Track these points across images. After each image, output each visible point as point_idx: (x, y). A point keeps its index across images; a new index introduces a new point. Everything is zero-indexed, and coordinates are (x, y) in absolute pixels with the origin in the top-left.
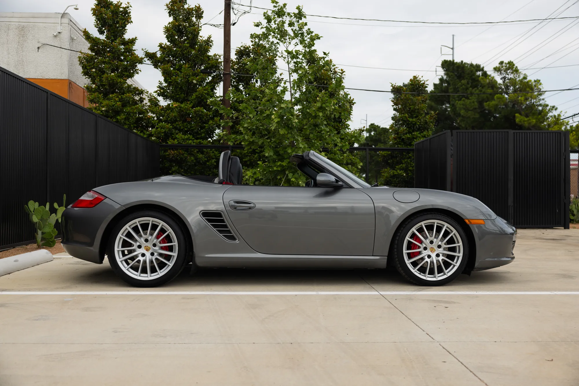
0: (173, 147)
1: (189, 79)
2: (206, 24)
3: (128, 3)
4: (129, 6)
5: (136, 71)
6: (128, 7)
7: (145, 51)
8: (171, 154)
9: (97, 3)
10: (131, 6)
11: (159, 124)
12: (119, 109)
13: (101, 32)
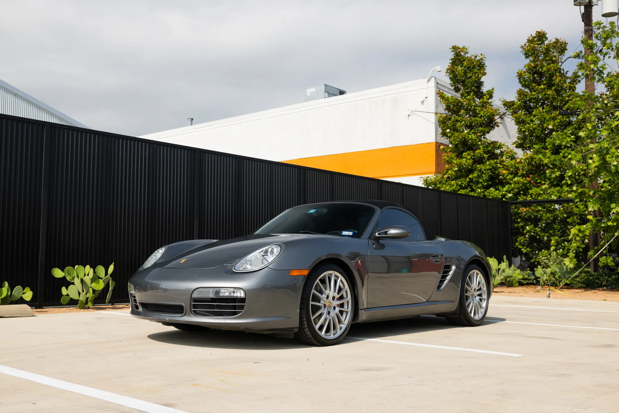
0: (526, 204)
1: (544, 125)
2: (569, 58)
3: (481, 55)
4: (483, 57)
5: (495, 124)
6: (482, 59)
7: (503, 100)
8: (523, 212)
9: (451, 62)
10: (485, 58)
11: (514, 180)
12: (470, 167)
13: (457, 90)
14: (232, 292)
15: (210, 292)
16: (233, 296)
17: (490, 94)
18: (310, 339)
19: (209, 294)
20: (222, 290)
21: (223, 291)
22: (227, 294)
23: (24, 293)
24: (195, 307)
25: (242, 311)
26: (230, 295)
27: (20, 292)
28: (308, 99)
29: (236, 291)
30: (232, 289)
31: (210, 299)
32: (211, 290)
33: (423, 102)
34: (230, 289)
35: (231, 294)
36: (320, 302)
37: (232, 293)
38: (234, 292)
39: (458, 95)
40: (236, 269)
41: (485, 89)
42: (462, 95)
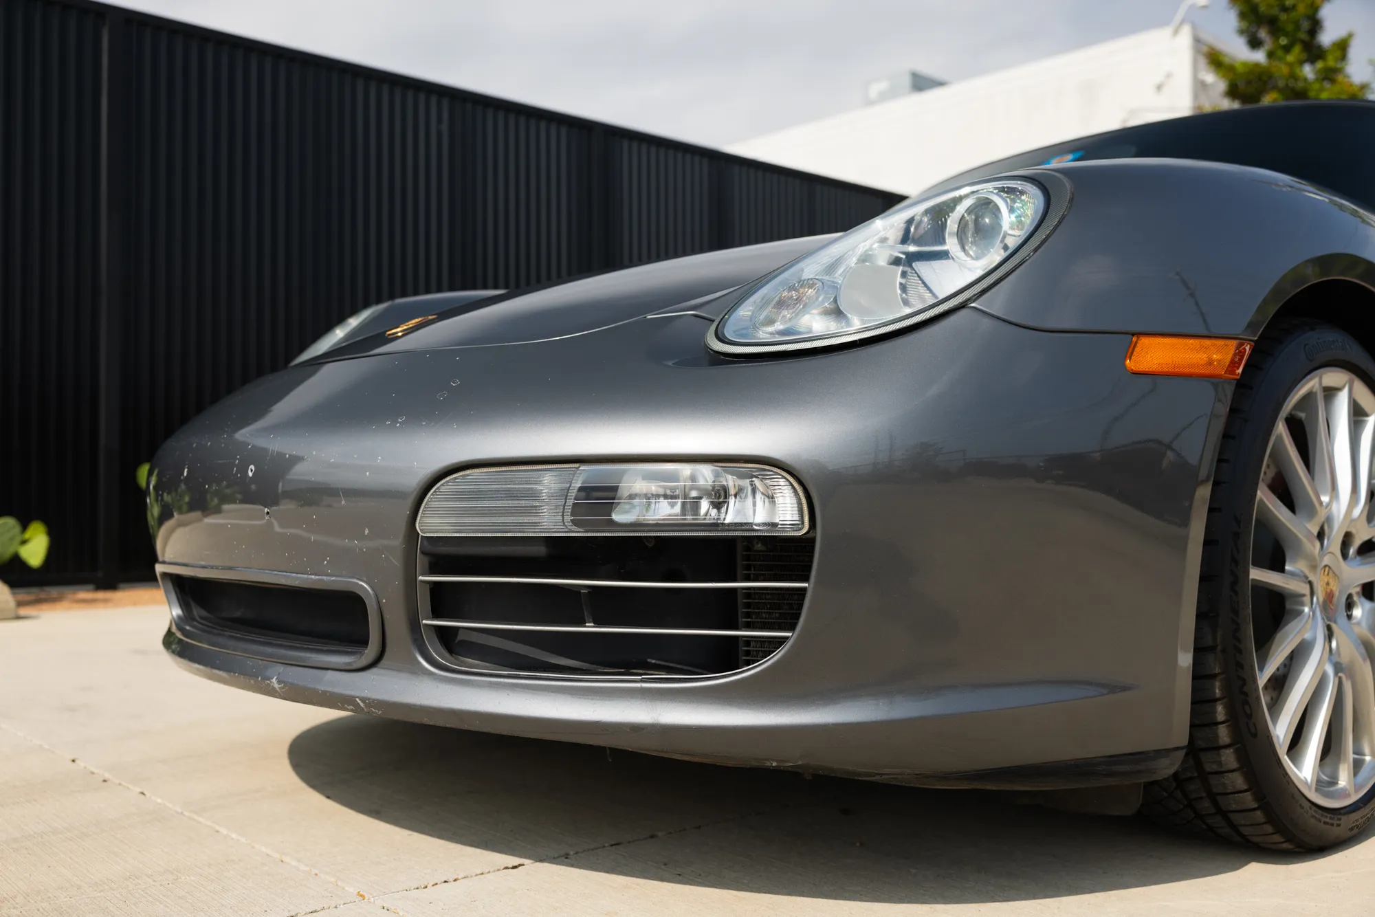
13: (1254, 43)
14: (705, 493)
15: (534, 495)
16: (715, 525)
17: (1342, 47)
18: (1237, 819)
19: (533, 511)
20: (635, 481)
21: (640, 486)
22: (665, 511)
23: (24, 542)
24: (443, 601)
25: (781, 641)
26: (689, 518)
27: (12, 539)
28: (869, 103)
29: (730, 481)
30: (706, 474)
31: (541, 550)
32: (548, 481)
33: (1159, 87)
34: (686, 469)
35: (696, 506)
36: (1281, 569)
37: (705, 505)
38: (720, 497)
39: (1259, 56)
40: (729, 333)
41: (1327, 38)
42: (1270, 55)
